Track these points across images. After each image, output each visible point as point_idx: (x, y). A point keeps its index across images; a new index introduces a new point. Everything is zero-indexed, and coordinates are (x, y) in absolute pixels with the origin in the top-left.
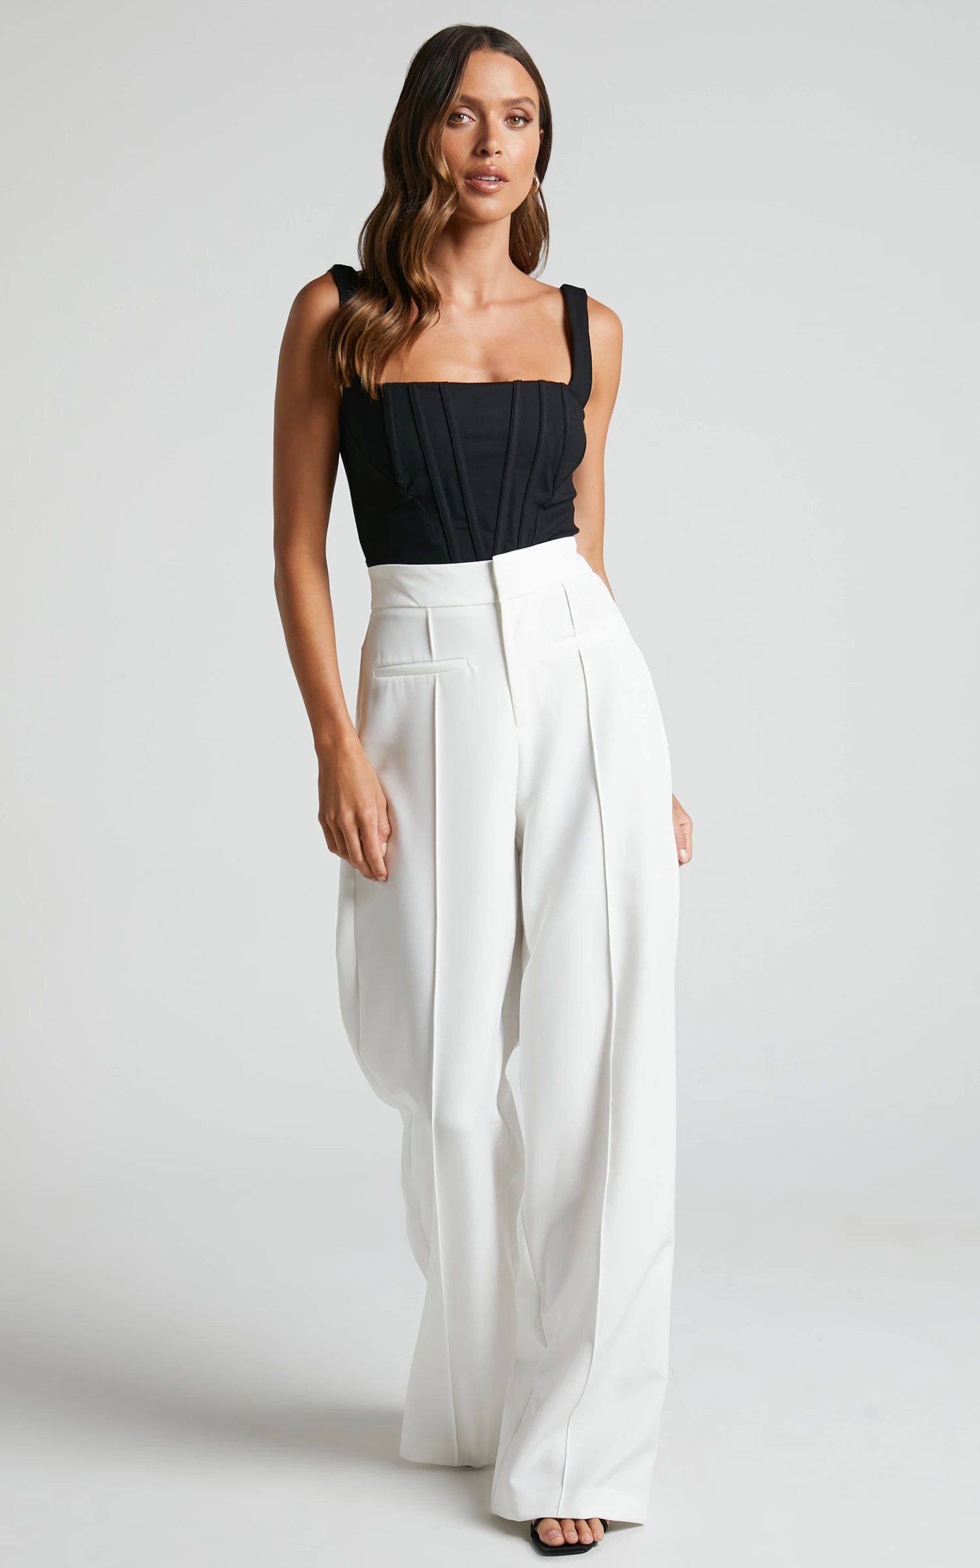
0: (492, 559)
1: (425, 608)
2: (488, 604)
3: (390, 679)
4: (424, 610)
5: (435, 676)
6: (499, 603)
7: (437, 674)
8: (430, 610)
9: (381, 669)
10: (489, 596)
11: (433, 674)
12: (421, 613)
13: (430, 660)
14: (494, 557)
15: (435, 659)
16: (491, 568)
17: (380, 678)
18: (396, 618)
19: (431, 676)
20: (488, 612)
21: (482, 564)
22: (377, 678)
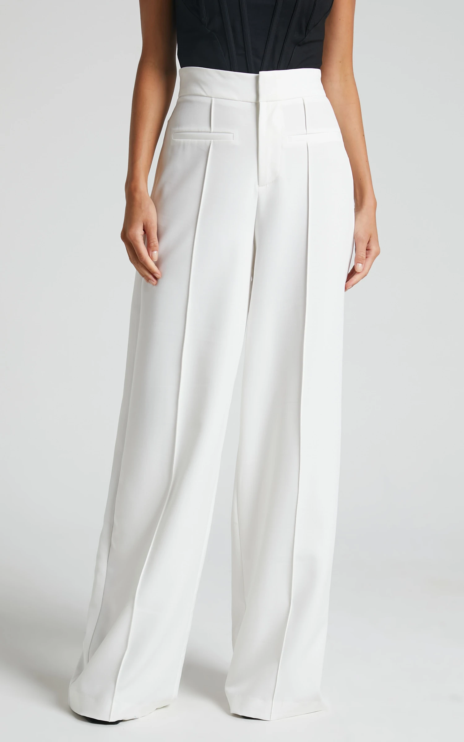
0: (258, 74)
1: (211, 97)
2: (252, 103)
3: (182, 140)
4: (211, 98)
5: (211, 142)
6: (259, 103)
7: (212, 140)
8: (213, 99)
9: (177, 133)
10: (253, 98)
11: (210, 140)
12: (208, 100)
13: (209, 130)
14: (260, 72)
15: (212, 131)
16: (257, 79)
17: (176, 140)
18: (190, 102)
19: (208, 141)
20: (251, 108)
21: (253, 76)
22: (174, 139)
